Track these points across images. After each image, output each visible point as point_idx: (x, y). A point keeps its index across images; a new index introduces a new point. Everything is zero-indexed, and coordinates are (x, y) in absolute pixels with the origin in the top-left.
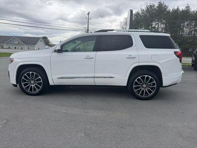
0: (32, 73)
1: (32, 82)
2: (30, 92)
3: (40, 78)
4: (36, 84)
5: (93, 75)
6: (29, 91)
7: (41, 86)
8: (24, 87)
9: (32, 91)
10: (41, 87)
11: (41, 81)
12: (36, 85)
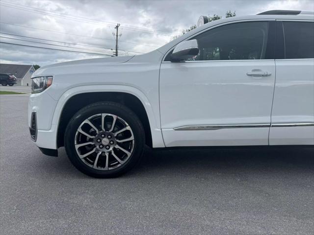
0: (106, 117)
1: (105, 141)
2: (99, 168)
3: (129, 131)
4: (117, 147)
5: (265, 120)
6: (95, 166)
7: (129, 151)
8: (81, 157)
9: (104, 166)
10: (129, 154)
11: (132, 138)
12: (114, 149)
